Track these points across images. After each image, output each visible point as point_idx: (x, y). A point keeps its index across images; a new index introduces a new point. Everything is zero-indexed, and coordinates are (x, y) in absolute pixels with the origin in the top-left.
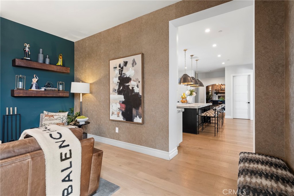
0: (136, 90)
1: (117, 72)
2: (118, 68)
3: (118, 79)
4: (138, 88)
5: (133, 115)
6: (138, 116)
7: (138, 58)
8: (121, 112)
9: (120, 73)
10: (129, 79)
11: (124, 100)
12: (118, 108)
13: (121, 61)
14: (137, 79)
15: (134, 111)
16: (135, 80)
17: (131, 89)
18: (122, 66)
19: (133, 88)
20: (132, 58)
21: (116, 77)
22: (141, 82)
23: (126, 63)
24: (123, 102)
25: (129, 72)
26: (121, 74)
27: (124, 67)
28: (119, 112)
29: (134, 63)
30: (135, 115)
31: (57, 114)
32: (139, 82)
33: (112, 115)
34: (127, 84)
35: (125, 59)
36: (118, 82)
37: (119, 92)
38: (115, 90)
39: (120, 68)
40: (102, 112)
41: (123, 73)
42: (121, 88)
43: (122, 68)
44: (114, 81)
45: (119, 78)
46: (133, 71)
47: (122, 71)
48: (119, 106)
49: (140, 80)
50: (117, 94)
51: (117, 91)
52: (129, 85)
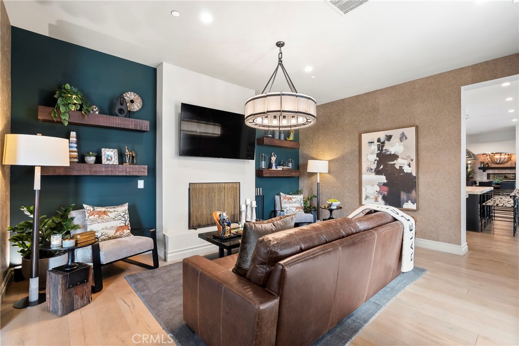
0: (407, 169)
1: (374, 147)
2: (376, 143)
3: (375, 156)
4: (410, 167)
5: (402, 200)
6: (409, 201)
7: (410, 132)
8: (381, 197)
9: (378, 149)
10: (395, 157)
11: (386, 181)
12: (377, 191)
13: (382, 135)
14: (409, 157)
15: (403, 196)
16: (405, 157)
17: (398, 168)
18: (382, 140)
19: (401, 167)
20: (401, 131)
21: (372, 154)
22: (414, 161)
23: (389, 138)
24: (384, 184)
25: (392, 148)
26: (382, 150)
27: (386, 142)
28: (377, 196)
29: (403, 137)
30: (405, 199)
31: (294, 196)
32: (412, 160)
33: (365, 200)
34: (392, 163)
35: (389, 133)
36: (376, 160)
37: (378, 172)
38: (372, 169)
39: (379, 143)
40: (347, 196)
41: (384, 149)
42: (382, 167)
43: (383, 143)
44: (370, 157)
45: (378, 155)
46: (402, 147)
47: (383, 146)
48: (378, 189)
49: (414, 157)
50: (373, 174)
51: (373, 170)
52: (395, 164)
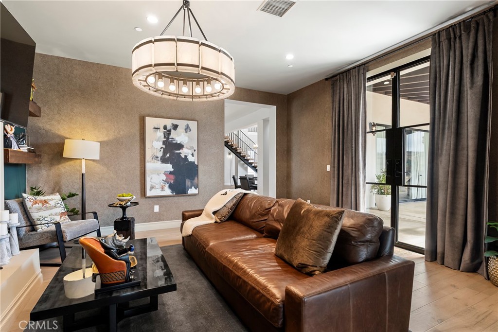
0: (191, 159)
1: (160, 134)
2: (162, 130)
3: (161, 143)
4: (193, 156)
5: (187, 186)
6: (193, 187)
7: (193, 125)
8: (167, 185)
9: (165, 137)
10: (180, 146)
11: (172, 170)
12: (163, 180)
13: (169, 123)
14: (192, 148)
15: (188, 183)
16: (189, 148)
17: (183, 157)
18: (169, 128)
19: (186, 156)
20: (186, 122)
21: (158, 140)
22: (197, 151)
23: (175, 127)
24: (171, 173)
25: (179, 137)
26: (168, 138)
27: (173, 131)
28: (163, 185)
29: (187, 129)
30: (190, 186)
32: (195, 151)
33: (150, 190)
34: (178, 152)
35: (176, 122)
36: (162, 148)
37: (164, 160)
38: (157, 157)
39: (165, 131)
41: (170, 137)
42: (168, 155)
43: (170, 131)
44: (155, 144)
45: (164, 143)
46: (187, 138)
47: (169, 134)
48: (164, 178)
49: (196, 149)
50: (159, 162)
51: (159, 158)
52: (180, 153)
